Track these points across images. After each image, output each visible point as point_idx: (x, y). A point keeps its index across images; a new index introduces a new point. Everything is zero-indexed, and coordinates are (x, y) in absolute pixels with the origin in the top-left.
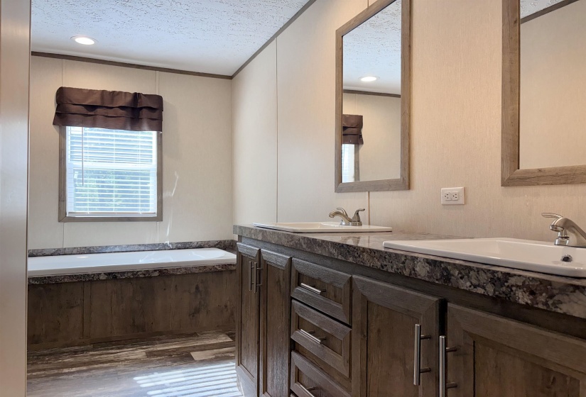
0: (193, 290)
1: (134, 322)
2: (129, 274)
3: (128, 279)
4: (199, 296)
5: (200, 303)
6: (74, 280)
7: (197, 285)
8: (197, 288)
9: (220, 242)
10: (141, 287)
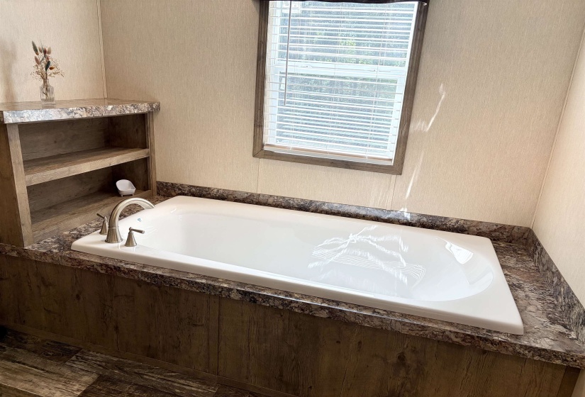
0: (393, 359)
1: (281, 375)
2: (277, 303)
3: (275, 309)
4: (402, 373)
5: (403, 385)
6: (194, 289)
7: (403, 353)
8: (401, 358)
9: (503, 227)
10: (296, 327)
